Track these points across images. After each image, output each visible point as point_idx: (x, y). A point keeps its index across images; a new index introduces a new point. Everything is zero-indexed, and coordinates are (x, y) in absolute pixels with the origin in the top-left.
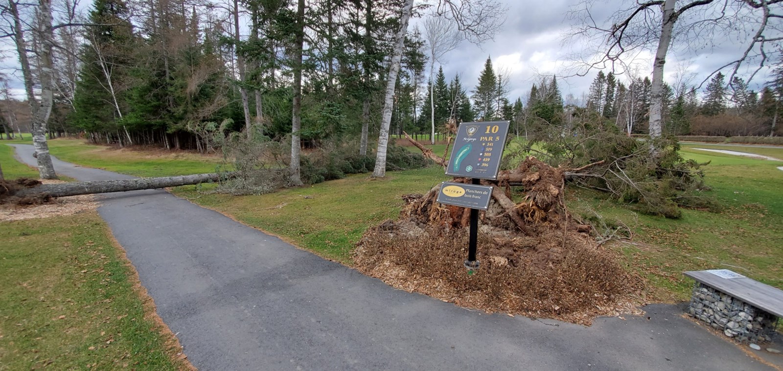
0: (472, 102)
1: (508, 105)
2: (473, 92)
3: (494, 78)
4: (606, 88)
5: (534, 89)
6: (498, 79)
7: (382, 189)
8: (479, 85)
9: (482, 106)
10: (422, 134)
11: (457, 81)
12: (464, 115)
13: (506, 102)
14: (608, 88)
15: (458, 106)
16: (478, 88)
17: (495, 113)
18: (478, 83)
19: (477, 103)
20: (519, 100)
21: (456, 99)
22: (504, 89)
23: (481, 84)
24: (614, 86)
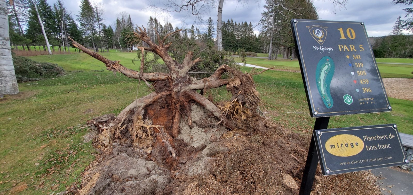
0: (78, 23)
1: (107, 28)
2: (77, 16)
3: (92, 8)
4: (155, 26)
5: (118, 21)
6: (95, 10)
7: (27, 112)
8: (81, 12)
9: (87, 27)
10: (33, 45)
11: (60, 4)
12: (74, 32)
13: (104, 26)
14: (156, 26)
15: (66, 25)
16: (81, 14)
17: (99, 33)
18: (80, 10)
19: (82, 24)
20: (110, 26)
21: (64, 19)
22: (101, 17)
23: (82, 10)
24: (158, 25)
